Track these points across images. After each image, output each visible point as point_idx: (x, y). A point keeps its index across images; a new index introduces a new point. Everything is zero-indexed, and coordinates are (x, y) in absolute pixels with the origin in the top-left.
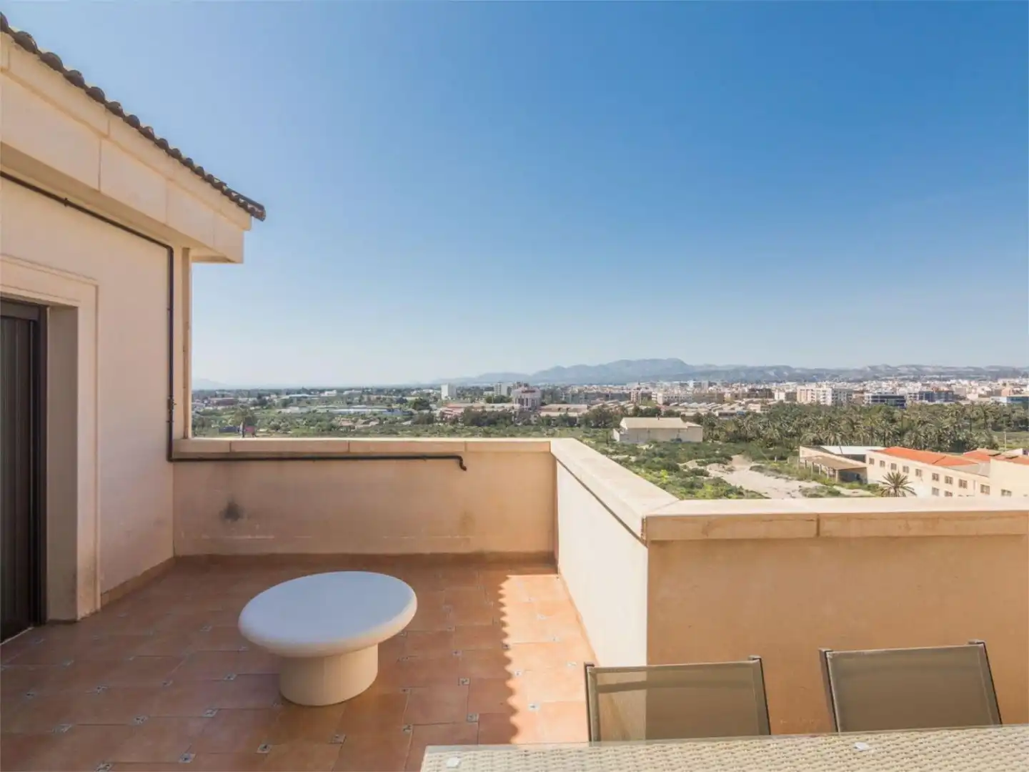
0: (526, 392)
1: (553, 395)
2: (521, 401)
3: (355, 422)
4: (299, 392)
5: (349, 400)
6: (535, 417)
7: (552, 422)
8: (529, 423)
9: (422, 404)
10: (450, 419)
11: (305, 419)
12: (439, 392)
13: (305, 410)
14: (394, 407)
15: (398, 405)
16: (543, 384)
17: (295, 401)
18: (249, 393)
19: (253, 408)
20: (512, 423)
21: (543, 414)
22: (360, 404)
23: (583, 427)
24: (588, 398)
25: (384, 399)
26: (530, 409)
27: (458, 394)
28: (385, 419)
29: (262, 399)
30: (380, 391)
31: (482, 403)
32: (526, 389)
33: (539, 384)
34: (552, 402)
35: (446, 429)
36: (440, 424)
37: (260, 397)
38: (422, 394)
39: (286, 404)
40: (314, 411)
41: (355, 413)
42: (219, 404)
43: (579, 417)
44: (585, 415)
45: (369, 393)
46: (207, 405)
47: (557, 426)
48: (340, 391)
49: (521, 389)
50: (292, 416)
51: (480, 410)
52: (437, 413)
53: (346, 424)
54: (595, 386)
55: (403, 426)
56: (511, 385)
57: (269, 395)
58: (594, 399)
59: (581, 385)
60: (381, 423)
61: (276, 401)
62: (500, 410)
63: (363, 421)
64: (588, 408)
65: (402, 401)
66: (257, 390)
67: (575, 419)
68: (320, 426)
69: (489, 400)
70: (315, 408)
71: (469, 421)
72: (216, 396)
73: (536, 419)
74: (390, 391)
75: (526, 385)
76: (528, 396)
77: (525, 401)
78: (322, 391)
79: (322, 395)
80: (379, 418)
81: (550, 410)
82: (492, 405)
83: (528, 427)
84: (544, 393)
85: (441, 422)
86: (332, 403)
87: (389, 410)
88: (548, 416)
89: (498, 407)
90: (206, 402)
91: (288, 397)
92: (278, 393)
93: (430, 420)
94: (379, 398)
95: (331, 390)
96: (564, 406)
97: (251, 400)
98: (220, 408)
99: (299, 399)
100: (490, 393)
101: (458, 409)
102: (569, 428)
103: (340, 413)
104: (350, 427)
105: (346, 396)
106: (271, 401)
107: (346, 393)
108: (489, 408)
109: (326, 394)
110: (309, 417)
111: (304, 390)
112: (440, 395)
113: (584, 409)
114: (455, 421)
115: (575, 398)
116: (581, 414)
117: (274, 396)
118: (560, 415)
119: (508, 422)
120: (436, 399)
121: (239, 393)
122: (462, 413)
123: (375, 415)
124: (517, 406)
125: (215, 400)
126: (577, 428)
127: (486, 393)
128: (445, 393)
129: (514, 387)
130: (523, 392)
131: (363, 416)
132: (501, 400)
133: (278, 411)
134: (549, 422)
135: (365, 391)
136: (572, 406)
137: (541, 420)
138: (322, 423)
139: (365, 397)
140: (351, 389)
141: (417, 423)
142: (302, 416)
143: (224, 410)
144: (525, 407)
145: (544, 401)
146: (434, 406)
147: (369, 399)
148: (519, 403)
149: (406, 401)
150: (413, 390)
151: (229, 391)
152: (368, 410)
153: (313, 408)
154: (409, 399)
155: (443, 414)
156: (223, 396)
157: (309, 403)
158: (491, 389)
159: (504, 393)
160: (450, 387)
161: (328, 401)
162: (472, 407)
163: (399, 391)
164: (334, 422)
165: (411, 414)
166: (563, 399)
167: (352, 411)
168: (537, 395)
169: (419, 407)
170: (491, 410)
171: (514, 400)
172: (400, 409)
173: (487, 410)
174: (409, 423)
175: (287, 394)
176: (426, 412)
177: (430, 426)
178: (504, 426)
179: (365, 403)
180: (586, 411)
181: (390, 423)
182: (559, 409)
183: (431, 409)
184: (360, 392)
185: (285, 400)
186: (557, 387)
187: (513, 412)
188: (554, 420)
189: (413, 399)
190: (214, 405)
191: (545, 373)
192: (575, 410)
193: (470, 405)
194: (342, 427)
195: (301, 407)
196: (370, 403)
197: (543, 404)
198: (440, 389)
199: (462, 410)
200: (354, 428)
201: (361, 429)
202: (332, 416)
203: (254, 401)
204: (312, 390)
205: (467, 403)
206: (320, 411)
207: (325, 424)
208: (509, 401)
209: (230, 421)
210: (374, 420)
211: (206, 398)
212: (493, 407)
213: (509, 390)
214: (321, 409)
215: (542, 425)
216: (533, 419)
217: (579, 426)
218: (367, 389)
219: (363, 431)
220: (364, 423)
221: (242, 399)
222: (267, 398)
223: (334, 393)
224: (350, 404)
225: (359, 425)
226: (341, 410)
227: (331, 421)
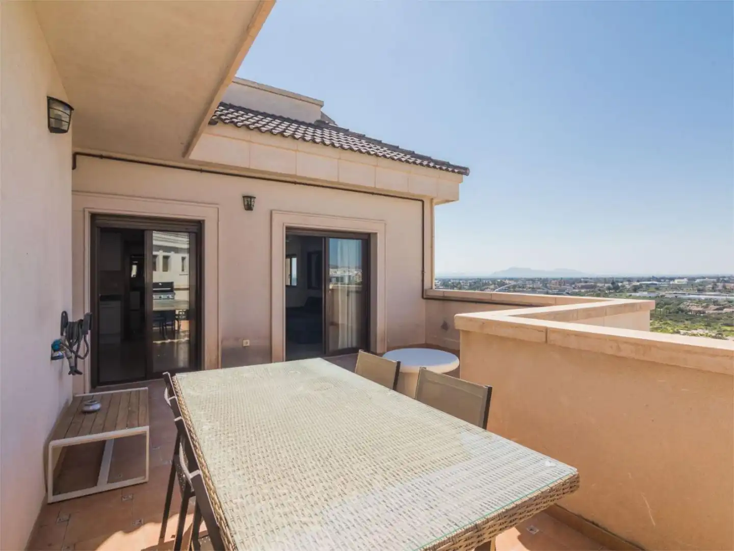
3: (707, 307)
4: (649, 279)
5: (701, 288)
17: (644, 287)
18: (605, 281)
19: (607, 292)
22: (715, 291)
29: (616, 285)
37: (613, 283)
39: (636, 289)
40: (662, 296)
41: (706, 299)
42: (583, 287)
45: (726, 282)
46: (574, 288)
48: (692, 279)
53: (695, 308)
57: (622, 282)
61: (628, 287)
63: (717, 307)
66: (613, 278)
68: (667, 309)
70: (664, 294)
72: (581, 282)
78: (672, 279)
79: (672, 283)
86: (682, 290)
90: (573, 286)
91: (638, 284)
92: (630, 280)
95: (681, 278)
97: (607, 285)
98: (583, 291)
99: (648, 285)
103: (690, 299)
104: (700, 312)
105: (697, 284)
106: (623, 286)
107: (698, 281)
109: (676, 282)
110: (657, 301)
111: (654, 278)
117: (626, 283)
121: (598, 280)
123: (731, 302)
125: (580, 285)
131: (715, 303)
133: (628, 294)
135: (720, 280)
138: (671, 306)
139: (720, 285)
140: (703, 278)
143: (586, 292)
147: (724, 287)
151: (591, 279)
153: (662, 293)
156: (586, 282)
157: (657, 289)
161: (679, 287)
164: (682, 306)
167: (703, 297)
175: (638, 281)
179: (720, 291)
184: (715, 280)
185: (635, 286)
190: (579, 288)
194: (690, 311)
195: (649, 292)
196: (725, 290)
200: (704, 313)
201: (711, 314)
202: (681, 301)
203: (609, 286)
204: (662, 278)
206: (667, 296)
207: (673, 308)
210: (729, 307)
211: (574, 283)
218: (724, 277)
219: (713, 316)
220: (717, 309)
221: (600, 285)
222: (620, 284)
223: (685, 281)
224: (700, 291)
225: (712, 310)
226: (691, 296)
227: (679, 305)
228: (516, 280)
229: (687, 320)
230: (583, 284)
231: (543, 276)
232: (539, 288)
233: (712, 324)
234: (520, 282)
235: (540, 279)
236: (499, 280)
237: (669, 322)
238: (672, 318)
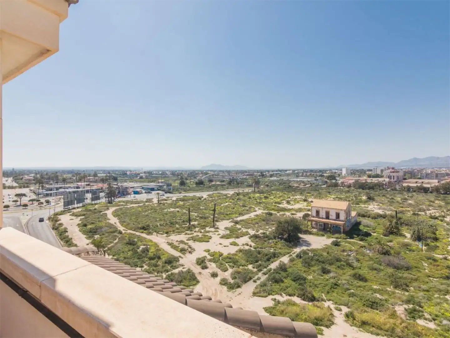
0: (393, 172)
1: (412, 174)
2: (389, 177)
3: (300, 184)
4: (277, 171)
5: (297, 175)
6: (399, 186)
7: (411, 189)
8: (395, 190)
9: (332, 177)
10: (347, 185)
11: (279, 182)
12: (341, 172)
13: (278, 179)
14: (318, 178)
15: (320, 177)
16: (405, 168)
17: (275, 175)
18: (258, 171)
19: (259, 177)
20: (384, 189)
21: (405, 185)
22: (302, 177)
23: (435, 194)
24: (437, 176)
25: (314, 175)
26: (396, 182)
27: (352, 173)
28: (314, 184)
29: (262, 174)
30: (311, 171)
31: (365, 178)
32: (393, 170)
33: (402, 168)
34: (411, 178)
35: (344, 190)
36: (341, 188)
37: (261, 173)
38: (332, 173)
39: (271, 176)
40: (283, 179)
41: (300, 181)
42: (247, 175)
43: (431, 187)
44: (437, 186)
45: (307, 172)
46: (243, 176)
47: (415, 191)
48: (294, 171)
49: (389, 171)
50: (273, 181)
51: (364, 181)
52: (340, 182)
53: (296, 185)
54: (444, 169)
55: (321, 187)
56: (383, 168)
57: (265, 172)
58: (444, 177)
59: (432, 168)
60: (311, 186)
61: (268, 175)
62: (376, 182)
63: (304, 184)
64: (438, 182)
65: (322, 176)
66: (261, 170)
67: (429, 188)
68: (284, 186)
69: (369, 176)
71: (357, 187)
72: (246, 172)
73: (399, 187)
74: (316, 171)
75: (393, 168)
76: (395, 174)
77: (392, 177)
78: (286, 171)
79: (286, 172)
80: (311, 183)
81: (410, 182)
82: (371, 179)
83: (395, 192)
84: (405, 173)
85: (342, 186)
86: (290, 176)
87: (315, 180)
88: (408, 186)
89: (375, 180)
90: (243, 174)
91: (272, 173)
92: (268, 171)
93: (336, 185)
94: (310, 174)
95: (290, 170)
96: (420, 181)
97: (259, 174)
98: (247, 177)
99: (276, 174)
100: (370, 172)
101: (351, 180)
102: (424, 194)
103: (293, 181)
104: (297, 187)
105: (296, 173)
106: (266, 174)
107: (296, 172)
108: (369, 180)
109: (288, 172)
110: (280, 182)
111: (279, 171)
112: (342, 173)
113: (435, 183)
114: (349, 186)
115: (428, 176)
116: (433, 185)
118: (417, 186)
119: (381, 188)
120: (339, 175)
121: (255, 171)
122: (353, 182)
123: (309, 182)
124: (387, 180)
126: (430, 194)
127: (367, 172)
128: (344, 172)
129: (385, 169)
130: (391, 172)
131: (303, 182)
132: (377, 176)
133: (268, 179)
134: (409, 189)
135: (305, 171)
136: (426, 181)
137: (403, 189)
138: (286, 184)
139: (305, 174)
140: (298, 170)
141: (329, 186)
142: (277, 181)
143: (249, 178)
144: (392, 180)
145: (405, 177)
146: (338, 178)
147: (306, 174)
148: (388, 178)
149: (324, 176)
150: (327, 171)
151: (251, 170)
152: (305, 180)
153: (282, 178)
154: (325, 175)
155: (342, 183)
156: (249, 172)
157: (280, 176)
158: (371, 170)
159: (379, 172)
160: (347, 170)
161: (288, 175)
162: (359, 180)
163: (320, 171)
164: (290, 184)
165: (326, 182)
166: (419, 176)
167: (298, 180)
168: (401, 174)
169: (330, 178)
170: (370, 181)
171: (385, 176)
172: (321, 179)
173: (368, 181)
174: (325, 186)
175: (272, 172)
176: (334, 181)
177: (336, 188)
178: (379, 191)
179: (304, 176)
180: (437, 184)
181: (316, 186)
182: (416, 182)
183: (337, 180)
184: (303, 171)
185: (271, 174)
186: (415, 169)
187: (384, 183)
188: (412, 188)
189: (328, 175)
190: (245, 176)
191: (405, 161)
192: (428, 183)
193: (358, 178)
194: (294, 186)
195: (277, 177)
196: (306, 176)
197: (405, 179)
198: (341, 170)
199: (354, 181)
200: (299, 187)
201: (302, 188)
202: (290, 181)
203: (259, 175)
204: (282, 170)
205: (356, 177)
206: (285, 179)
207: (287, 185)
208: (382, 177)
209: (251, 182)
210: (308, 184)
211: (243, 173)
212: (372, 180)
213: (382, 171)
214: (285, 178)
215: (404, 190)
216: (398, 187)
217: (431, 192)
218: (306, 170)
219: (303, 189)
220: (304, 185)
221: (255, 174)
222: (264, 173)
223: (291, 171)
224: (297, 176)
225: (302, 186)
226: (294, 179)
227: (289, 184)
228: (214, 171)
229: (293, 191)
230: (247, 173)
231: (229, 169)
232: (226, 176)
233: (303, 193)
234: (216, 173)
235: (227, 171)
236: (205, 171)
237: (286, 192)
238: (286, 190)
